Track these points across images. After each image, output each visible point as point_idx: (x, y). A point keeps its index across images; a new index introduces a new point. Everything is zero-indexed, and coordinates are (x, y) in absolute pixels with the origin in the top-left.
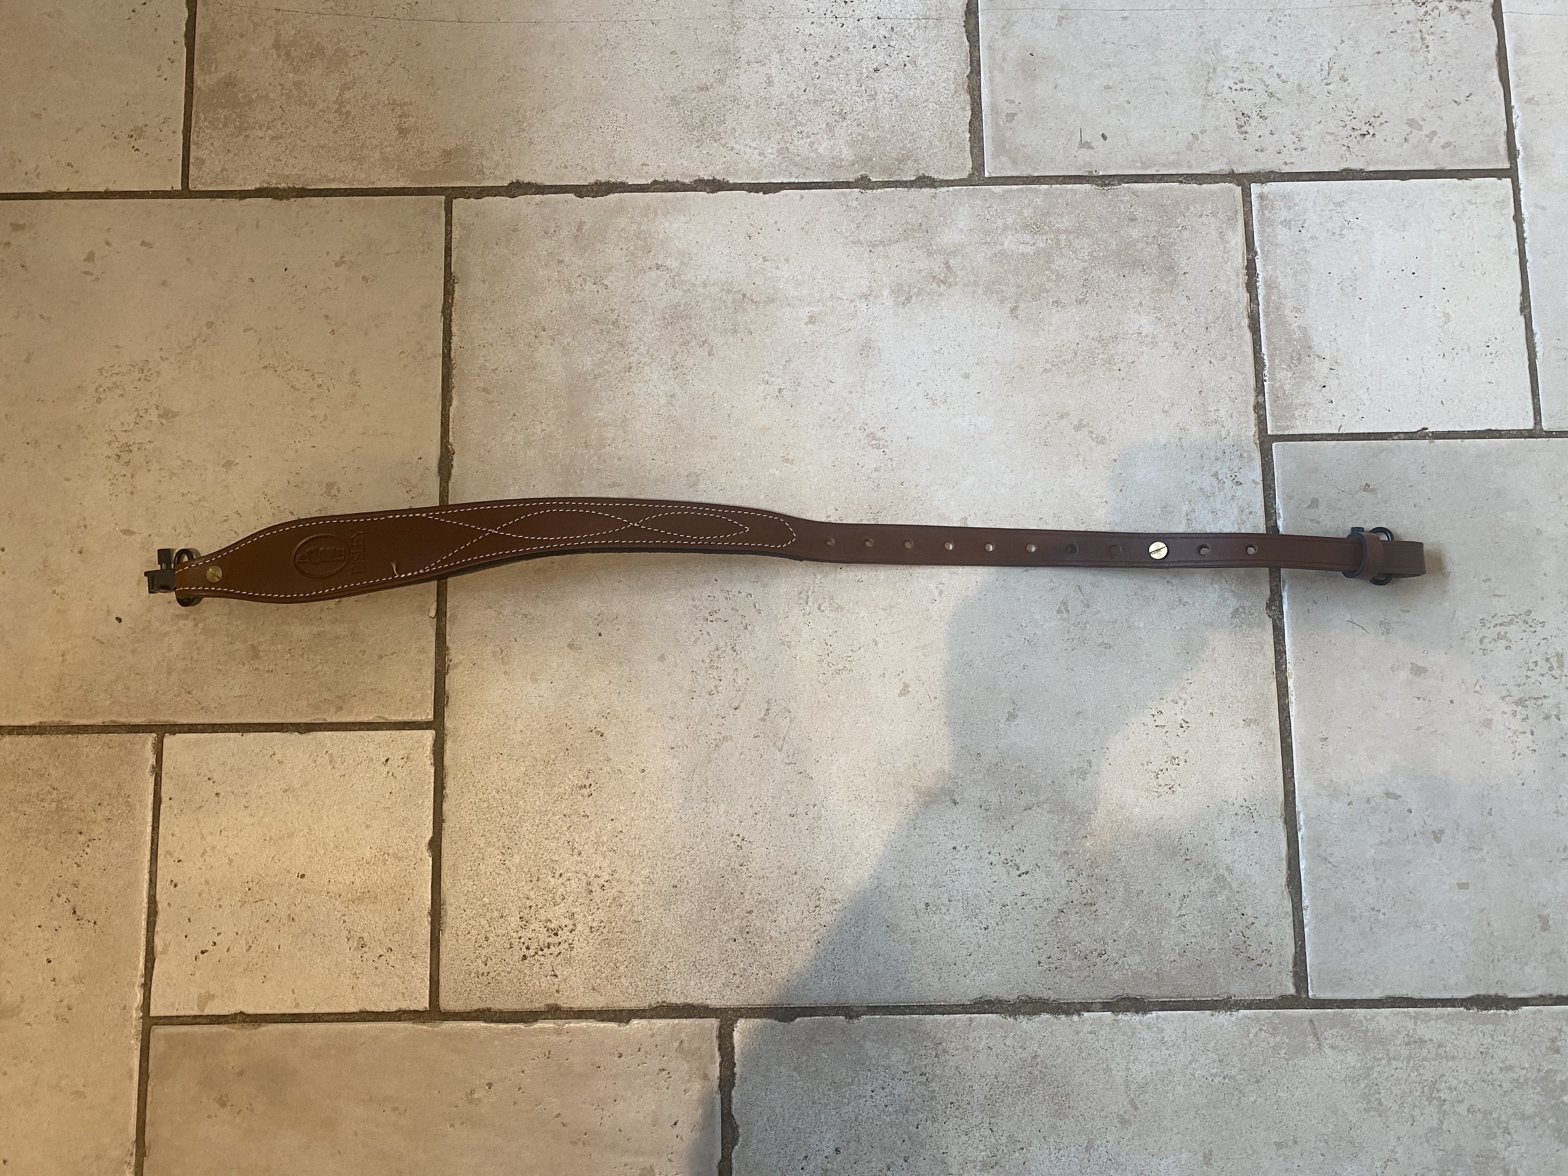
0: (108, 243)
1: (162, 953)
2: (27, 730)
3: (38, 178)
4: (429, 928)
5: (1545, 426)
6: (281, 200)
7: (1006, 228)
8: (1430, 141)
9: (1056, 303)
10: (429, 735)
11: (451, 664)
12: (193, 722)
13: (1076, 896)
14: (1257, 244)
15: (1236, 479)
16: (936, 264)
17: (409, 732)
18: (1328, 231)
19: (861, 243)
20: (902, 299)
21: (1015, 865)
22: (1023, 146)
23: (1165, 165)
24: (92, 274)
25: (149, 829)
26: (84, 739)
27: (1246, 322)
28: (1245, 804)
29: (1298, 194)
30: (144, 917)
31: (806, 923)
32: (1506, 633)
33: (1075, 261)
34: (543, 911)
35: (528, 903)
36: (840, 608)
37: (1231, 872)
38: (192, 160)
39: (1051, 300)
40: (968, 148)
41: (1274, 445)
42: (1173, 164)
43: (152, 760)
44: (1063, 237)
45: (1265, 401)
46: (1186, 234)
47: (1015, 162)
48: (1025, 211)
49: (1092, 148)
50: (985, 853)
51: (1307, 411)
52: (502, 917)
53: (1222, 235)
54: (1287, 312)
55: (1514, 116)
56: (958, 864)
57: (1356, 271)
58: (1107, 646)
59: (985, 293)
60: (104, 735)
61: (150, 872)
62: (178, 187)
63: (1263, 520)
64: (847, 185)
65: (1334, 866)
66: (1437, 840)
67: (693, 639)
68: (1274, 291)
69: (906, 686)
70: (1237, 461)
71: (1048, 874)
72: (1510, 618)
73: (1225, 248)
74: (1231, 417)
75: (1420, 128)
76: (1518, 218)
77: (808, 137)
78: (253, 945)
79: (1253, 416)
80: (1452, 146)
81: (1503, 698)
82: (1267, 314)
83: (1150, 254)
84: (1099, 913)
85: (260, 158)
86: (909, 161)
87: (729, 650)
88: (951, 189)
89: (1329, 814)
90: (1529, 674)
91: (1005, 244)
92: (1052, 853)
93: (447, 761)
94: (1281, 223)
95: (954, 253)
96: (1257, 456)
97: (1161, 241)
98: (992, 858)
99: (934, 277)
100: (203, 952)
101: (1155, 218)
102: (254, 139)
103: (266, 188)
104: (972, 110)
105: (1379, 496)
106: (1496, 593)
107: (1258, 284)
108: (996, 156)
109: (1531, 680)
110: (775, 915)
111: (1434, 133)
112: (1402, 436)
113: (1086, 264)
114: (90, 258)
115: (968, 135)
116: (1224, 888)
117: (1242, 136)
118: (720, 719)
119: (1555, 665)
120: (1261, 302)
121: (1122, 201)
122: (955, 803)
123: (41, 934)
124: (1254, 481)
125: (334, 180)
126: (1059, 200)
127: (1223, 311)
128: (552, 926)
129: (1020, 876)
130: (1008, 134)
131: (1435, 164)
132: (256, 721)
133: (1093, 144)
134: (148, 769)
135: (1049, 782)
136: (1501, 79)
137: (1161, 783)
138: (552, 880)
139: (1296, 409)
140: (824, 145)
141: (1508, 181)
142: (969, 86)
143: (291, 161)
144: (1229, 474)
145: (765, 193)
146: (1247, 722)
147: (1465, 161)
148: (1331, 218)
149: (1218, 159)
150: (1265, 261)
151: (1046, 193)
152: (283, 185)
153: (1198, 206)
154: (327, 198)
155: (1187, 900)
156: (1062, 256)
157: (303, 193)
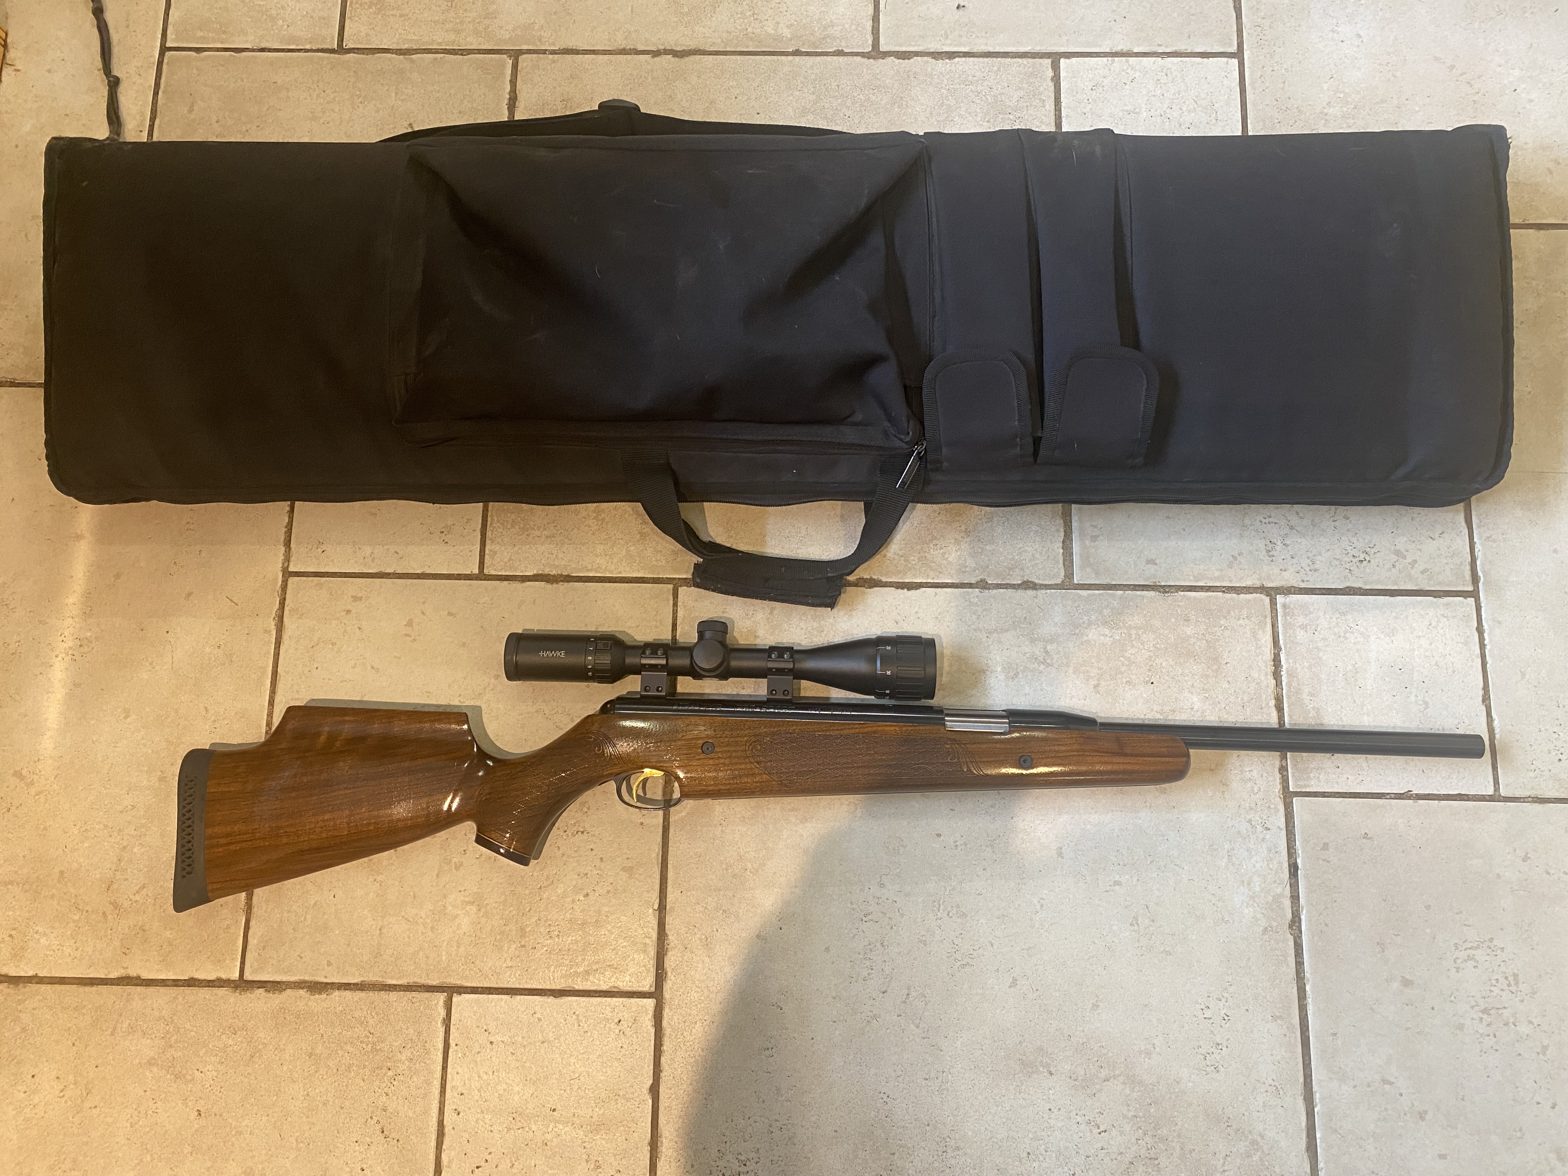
0: (423, 613)
1: (448, 1167)
2: (352, 986)
3: (373, 562)
4: (648, 1156)
5: (1503, 792)
6: (552, 584)
7: (1090, 623)
8: (1412, 568)
9: (1129, 682)
10: (650, 1003)
11: (669, 947)
12: (475, 985)
13: (1143, 1152)
14: (1281, 642)
15: (1266, 826)
16: (1038, 650)
17: (636, 1000)
18: (1335, 634)
19: (981, 631)
20: (1011, 674)
21: (1096, 1124)
22: (1104, 561)
23: (1211, 579)
24: (411, 636)
25: (440, 1068)
26: (393, 996)
27: (1273, 703)
28: (1273, 1084)
29: (1312, 605)
30: (434, 1137)
31: (936, 1164)
32: (1474, 955)
33: (1143, 651)
34: (735, 1145)
35: (725, 1139)
36: (964, 915)
37: (1262, 1137)
38: (487, 552)
39: (1124, 680)
40: (1061, 561)
41: (1294, 799)
42: (1217, 579)
43: (443, 1013)
44: (1133, 632)
45: (1287, 765)
46: (1227, 633)
47: (1097, 573)
48: (1105, 611)
49: (1156, 564)
50: (1073, 1114)
51: (1320, 774)
52: (704, 1149)
53: (1254, 634)
54: (1305, 696)
55: (1476, 550)
56: (1052, 1122)
57: (1357, 665)
58: (1168, 953)
59: (1074, 672)
60: (408, 993)
61: (440, 1102)
62: (476, 571)
63: (1286, 858)
64: (970, 586)
65: (1343, 1137)
66: (1422, 1119)
67: (851, 935)
68: (1295, 679)
69: (1015, 980)
70: (1266, 811)
71: (1122, 1133)
72: (1477, 943)
73: (1257, 644)
74: (1262, 776)
75: (1405, 557)
76: (1480, 630)
77: (941, 548)
78: (516, 1163)
79: (1278, 776)
80: (1429, 573)
81: (1472, 1007)
82: (1289, 697)
83: (1200, 647)
84: (1162, 1165)
85: (537, 551)
86: (1017, 570)
87: (878, 945)
88: (1049, 591)
89: (1338, 1095)
90: (1492, 989)
91: (1090, 636)
92: (1125, 1117)
93: (665, 1023)
94: (1300, 626)
95: (1051, 641)
96: (1281, 808)
97: (1208, 637)
98: (1079, 1119)
99: (1036, 659)
100: (478, 1167)
101: (1204, 619)
102: (534, 538)
103: (541, 575)
104: (1065, 531)
105: (1376, 842)
106: (1466, 923)
107: (1282, 673)
108: (1082, 568)
109: (1495, 994)
110: (912, 1157)
111: (1415, 561)
112: (1393, 796)
113: (1151, 654)
114: (410, 624)
115: (1061, 551)
116: (1257, 1150)
117: (1271, 559)
118: (871, 1000)
119: (1512, 983)
120: (1284, 688)
121: (1179, 605)
122: (1051, 1074)
123: (357, 1148)
124: (1279, 827)
125: (591, 570)
126: (1131, 603)
127: (1255, 694)
128: (742, 1158)
129: (1100, 1133)
130: (1092, 551)
131: (1416, 585)
132: (522, 987)
133: (1158, 562)
134: (440, 1020)
135: (1123, 1060)
136: (1466, 521)
137: (1208, 1064)
138: (742, 1121)
139: (1311, 772)
140: (953, 555)
141: (1471, 601)
142: (1062, 513)
143: (561, 555)
144: (1260, 821)
145: (908, 590)
146: (1275, 1018)
147: (1440, 583)
148: (1337, 624)
149: (1252, 575)
150: (1287, 655)
151: (1121, 597)
152: (554, 572)
153: (1236, 611)
154: (587, 584)
155: (1229, 1159)
156: (1133, 646)
157: (569, 579)
